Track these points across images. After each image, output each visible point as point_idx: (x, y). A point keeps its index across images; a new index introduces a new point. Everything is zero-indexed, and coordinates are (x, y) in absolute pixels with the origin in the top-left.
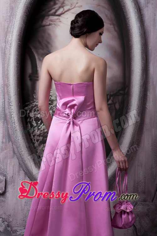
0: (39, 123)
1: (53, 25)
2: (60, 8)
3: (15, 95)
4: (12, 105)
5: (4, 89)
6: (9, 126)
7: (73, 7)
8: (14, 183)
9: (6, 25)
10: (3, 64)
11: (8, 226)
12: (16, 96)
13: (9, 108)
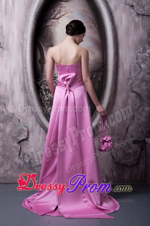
0: (47, 92)
1: (54, 26)
2: (58, 14)
4: (29, 81)
5: (23, 70)
6: (28, 95)
7: (67, 12)
8: (33, 132)
9: (23, 27)
10: (22, 54)
11: (31, 159)
12: (31, 75)
13: (28, 83)
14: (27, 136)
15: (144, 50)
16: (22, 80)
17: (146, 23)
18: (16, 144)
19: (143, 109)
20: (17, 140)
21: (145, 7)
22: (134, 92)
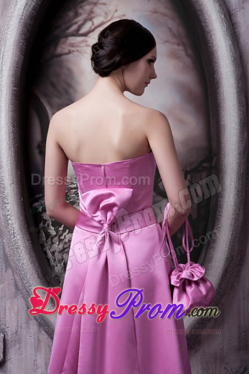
0: (61, 229)
1: (76, 53)
2: (85, 21)
3: (13, 183)
4: (8, 203)
6: (5, 241)
7: (109, 18)
8: (20, 343)
12: (14, 185)
13: (3, 208)
14: (2, 355)
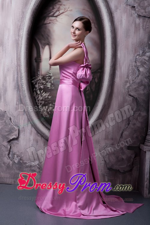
0: (42, 91)
1: (52, 24)
2: (57, 11)
4: (23, 79)
5: (17, 68)
6: (21, 93)
7: (66, 11)
8: (24, 131)
9: (19, 24)
10: (17, 51)
11: (21, 159)
12: (25, 73)
13: (21, 81)
14: (18, 135)
15: (144, 53)
16: (15, 78)
17: (147, 25)
18: (5, 143)
19: (139, 114)
20: (7, 138)
21: (147, 8)
22: (131, 96)
